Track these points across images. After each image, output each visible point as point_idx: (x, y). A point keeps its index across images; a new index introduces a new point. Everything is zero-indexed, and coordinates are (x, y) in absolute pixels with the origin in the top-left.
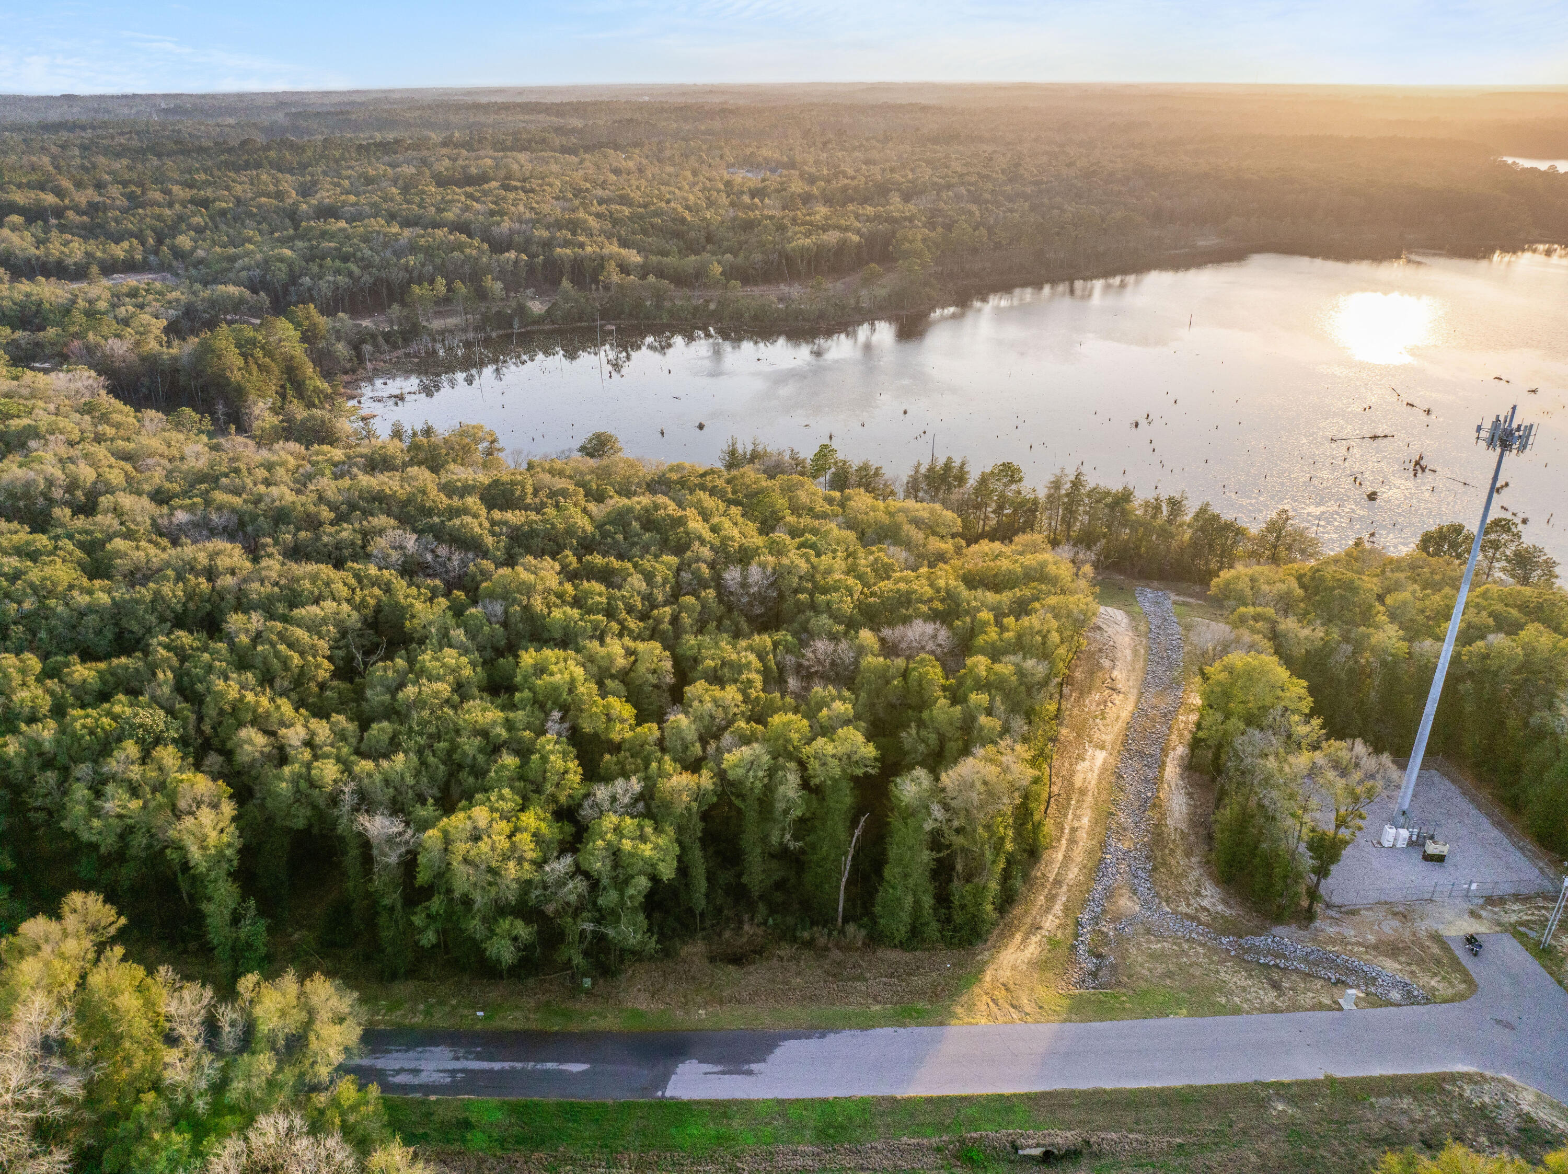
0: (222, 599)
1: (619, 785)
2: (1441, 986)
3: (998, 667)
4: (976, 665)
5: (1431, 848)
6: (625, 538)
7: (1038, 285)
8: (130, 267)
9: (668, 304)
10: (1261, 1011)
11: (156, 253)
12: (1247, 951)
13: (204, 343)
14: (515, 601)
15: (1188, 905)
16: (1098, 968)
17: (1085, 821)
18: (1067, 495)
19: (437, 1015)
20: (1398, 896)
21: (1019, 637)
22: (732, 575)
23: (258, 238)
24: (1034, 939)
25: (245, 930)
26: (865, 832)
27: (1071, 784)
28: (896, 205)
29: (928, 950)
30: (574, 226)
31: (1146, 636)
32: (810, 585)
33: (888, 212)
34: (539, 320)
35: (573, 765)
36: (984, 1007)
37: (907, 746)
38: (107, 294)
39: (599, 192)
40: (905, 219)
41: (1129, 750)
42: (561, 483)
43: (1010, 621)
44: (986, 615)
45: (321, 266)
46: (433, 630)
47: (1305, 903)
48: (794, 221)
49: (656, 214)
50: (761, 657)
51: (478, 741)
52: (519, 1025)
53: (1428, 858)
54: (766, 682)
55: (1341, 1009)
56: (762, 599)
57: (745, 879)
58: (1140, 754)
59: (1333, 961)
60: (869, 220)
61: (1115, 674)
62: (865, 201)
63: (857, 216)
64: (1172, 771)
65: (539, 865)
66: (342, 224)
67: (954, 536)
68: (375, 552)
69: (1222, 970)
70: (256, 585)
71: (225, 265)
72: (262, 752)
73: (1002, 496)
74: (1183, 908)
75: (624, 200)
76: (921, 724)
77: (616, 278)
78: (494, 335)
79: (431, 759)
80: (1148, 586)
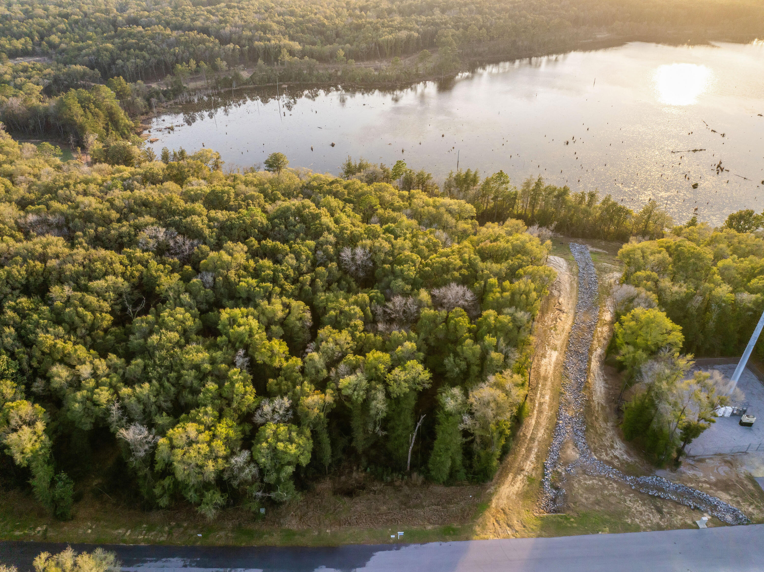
0: (50, 273)
1: (277, 401)
2: (755, 512)
3: (501, 317)
4: (488, 316)
5: (745, 419)
6: (286, 227)
7: (512, 60)
8: (25, 53)
9: (315, 73)
10: (652, 529)
11: (40, 45)
12: (641, 486)
13: (61, 99)
14: (220, 274)
15: (607, 455)
16: (556, 496)
17: (547, 398)
18: (533, 190)
19: (175, 535)
20: (727, 450)
21: (513, 295)
22: (346, 253)
23: (95, 36)
24: (520, 477)
25: (58, 492)
26: (423, 424)
27: (538, 373)
28: (437, 15)
29: (458, 485)
30: (265, 29)
31: (577, 275)
32: (391, 258)
33: (434, 20)
34: (247, 83)
35: (250, 388)
36: (491, 527)
37: (448, 368)
38: (10, 71)
39: (279, 9)
40: (442, 23)
41: (570, 351)
42: (252, 191)
43: (507, 283)
44: (493, 280)
45: (128, 54)
46: (171, 294)
47: (674, 455)
48: (383, 25)
49: (310, 21)
50: (363, 309)
51: (193, 373)
52: (221, 543)
53: (742, 424)
54: (365, 324)
55: (698, 528)
56: (364, 267)
57: (353, 444)
58: (577, 352)
59: (691, 494)
60: (423, 24)
61: (561, 300)
62: (421, 13)
63: (417, 22)
64: (595, 365)
65: (226, 458)
66: (140, 29)
67: (472, 218)
68: (141, 240)
69: (628, 499)
70: (69, 266)
71: (76, 53)
72: (67, 381)
73: (497, 191)
74: (604, 457)
75: (292, 13)
76: (456, 355)
77: (287, 58)
78: (222, 91)
79: (167, 384)
80: (576, 242)
